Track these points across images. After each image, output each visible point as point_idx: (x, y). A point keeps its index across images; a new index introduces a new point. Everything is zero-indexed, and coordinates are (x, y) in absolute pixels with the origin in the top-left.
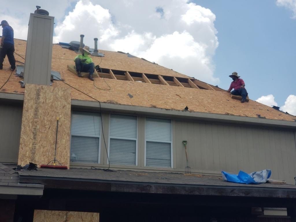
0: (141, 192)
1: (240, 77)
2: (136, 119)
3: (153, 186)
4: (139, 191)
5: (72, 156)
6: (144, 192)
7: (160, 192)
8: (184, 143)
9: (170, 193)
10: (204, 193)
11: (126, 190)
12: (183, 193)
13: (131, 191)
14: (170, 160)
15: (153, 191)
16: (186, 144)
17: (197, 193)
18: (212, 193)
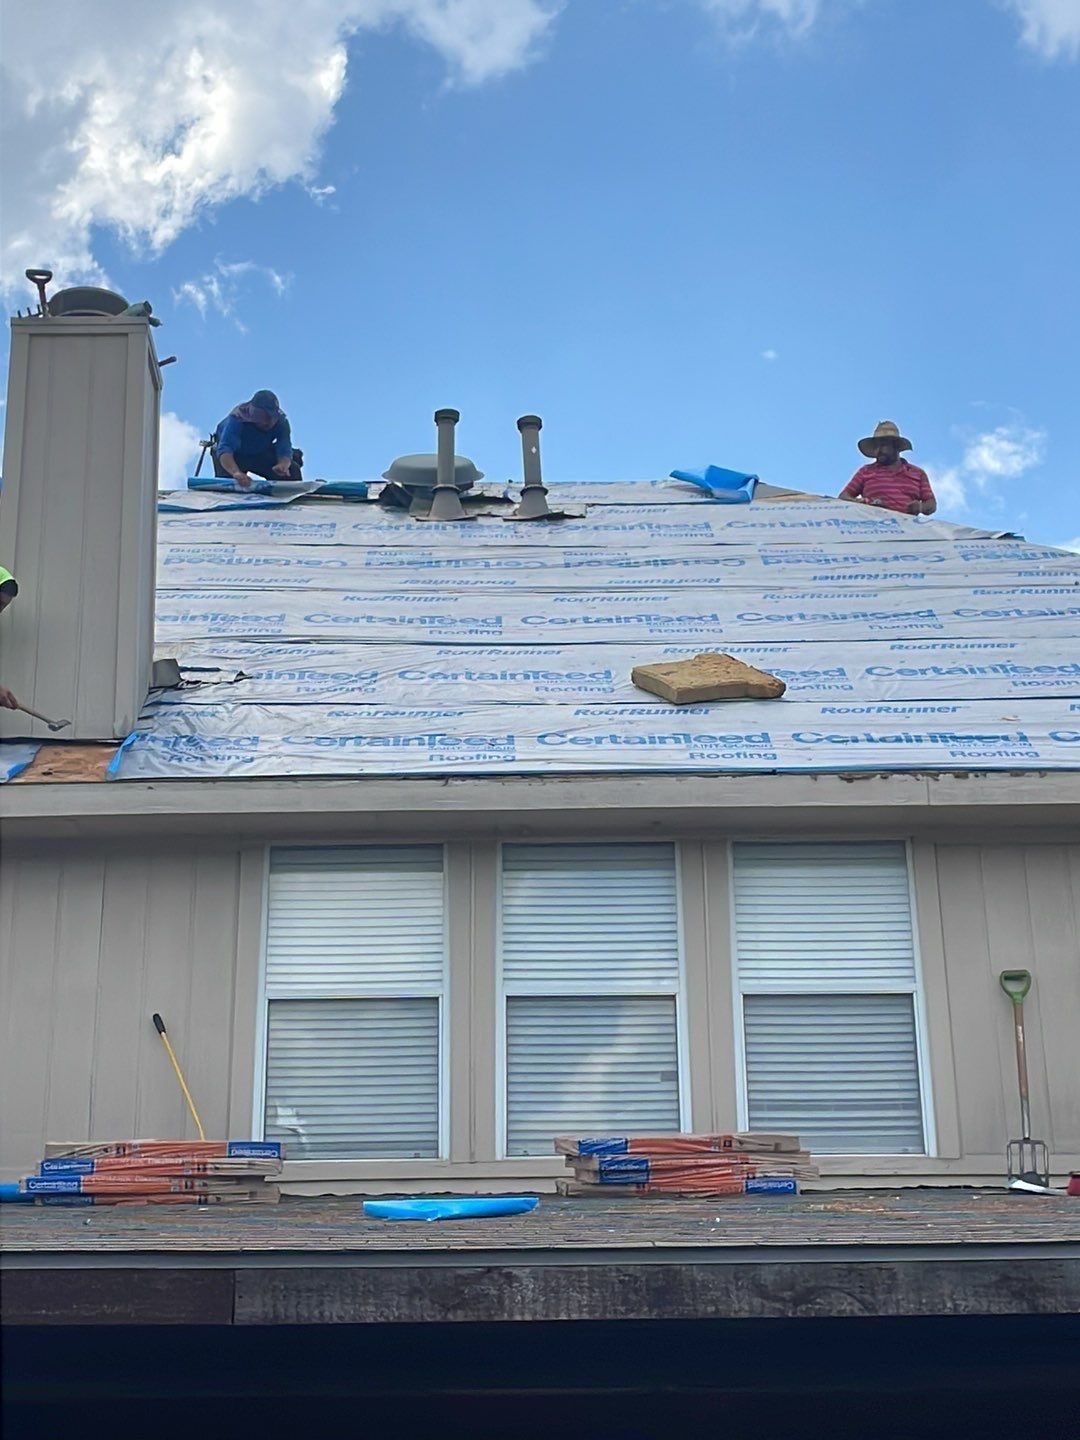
0: (439, 1318)
1: (909, 447)
2: (670, 864)
3: (522, 1270)
4: (427, 1312)
5: (280, 1122)
6: (460, 1316)
7: (575, 1308)
8: (1012, 987)
9: (645, 1314)
10: (903, 1304)
11: (336, 1311)
12: (743, 1306)
13: (370, 1313)
14: (916, 1104)
15: (526, 1304)
16: (1024, 994)
17: (846, 1306)
18: (958, 1300)
